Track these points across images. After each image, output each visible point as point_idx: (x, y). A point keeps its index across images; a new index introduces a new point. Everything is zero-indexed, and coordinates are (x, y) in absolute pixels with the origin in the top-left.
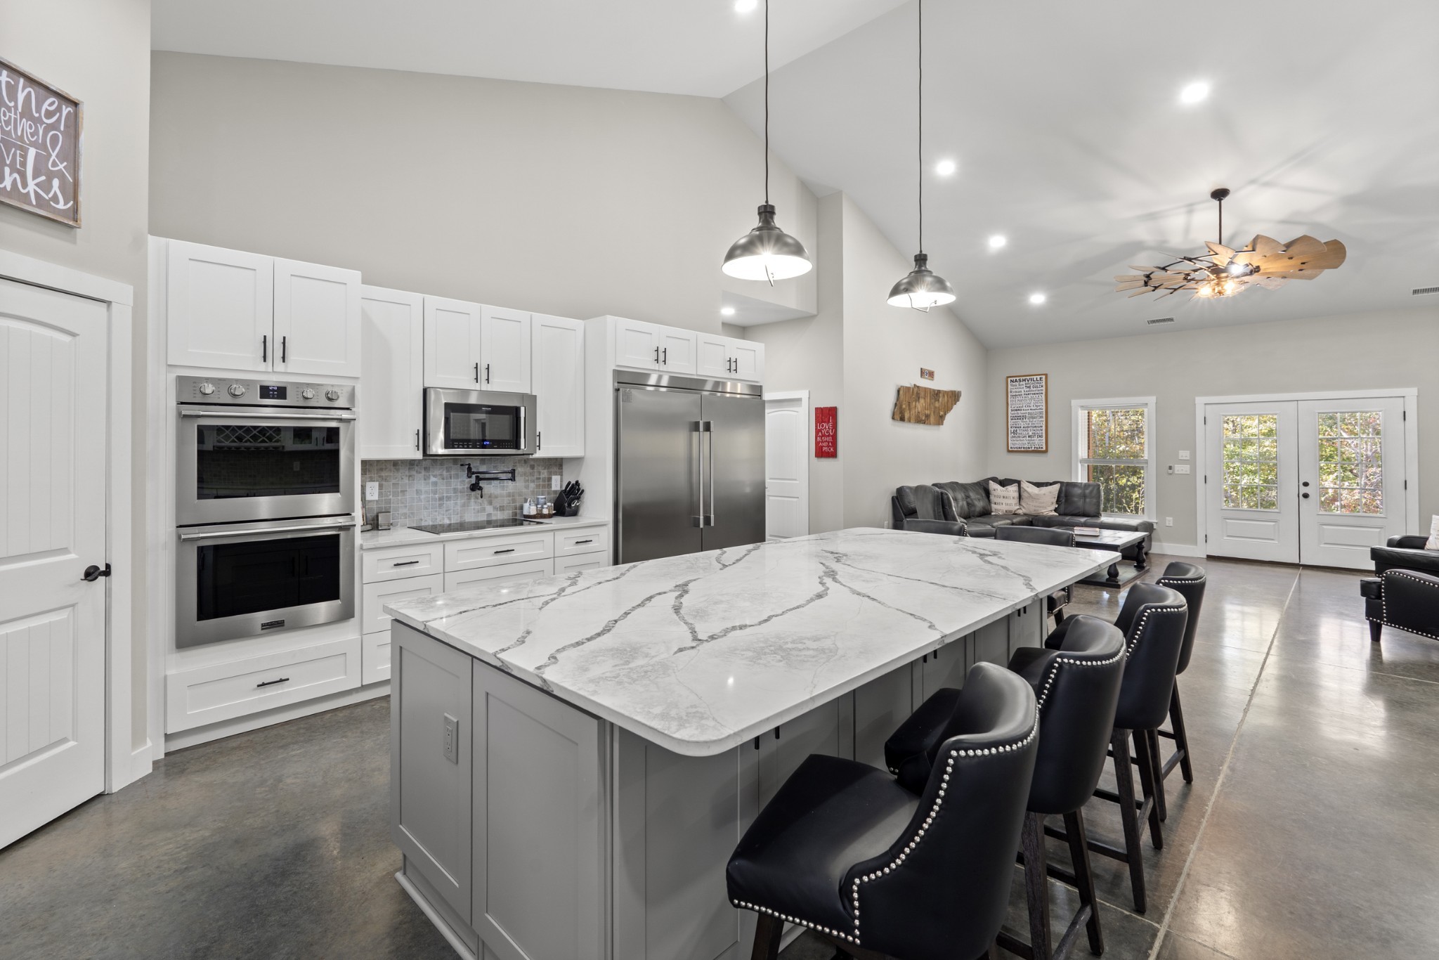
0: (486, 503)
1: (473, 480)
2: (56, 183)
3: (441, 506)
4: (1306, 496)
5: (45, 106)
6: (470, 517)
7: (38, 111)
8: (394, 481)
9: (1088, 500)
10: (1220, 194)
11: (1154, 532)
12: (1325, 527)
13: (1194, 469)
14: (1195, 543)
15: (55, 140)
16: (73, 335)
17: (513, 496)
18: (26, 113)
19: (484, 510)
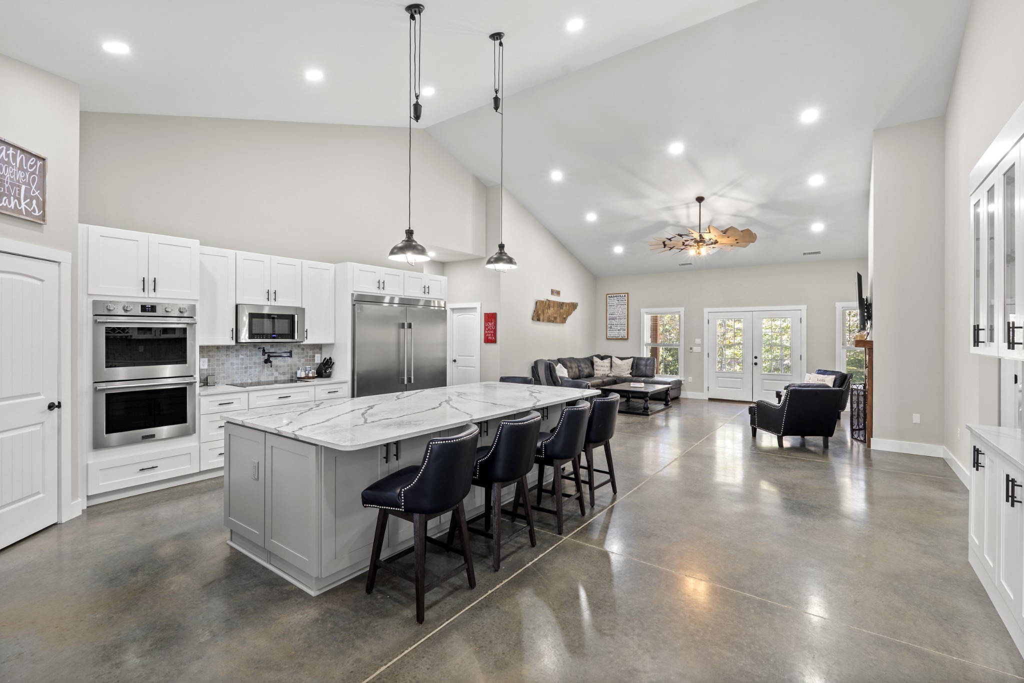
0: (274, 370)
1: (266, 357)
2: (34, 202)
3: (246, 372)
4: (756, 364)
5: (30, 163)
6: (264, 378)
7: (26, 166)
8: (217, 358)
9: (648, 367)
10: (700, 199)
11: (682, 386)
12: (764, 381)
13: (702, 350)
14: (703, 391)
15: (34, 179)
16: (42, 281)
17: (291, 366)
18: (21, 168)
19: (273, 374)
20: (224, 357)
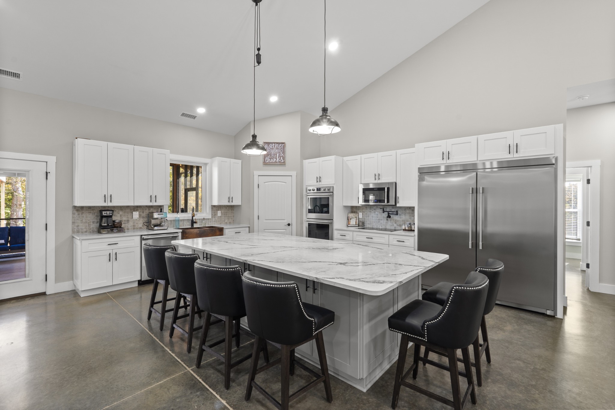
2: (282, 158)
3: (379, 222)
5: (280, 146)
6: (388, 227)
7: (279, 147)
8: (366, 213)
15: (281, 150)
16: (286, 183)
18: (277, 148)
20: (369, 213)
